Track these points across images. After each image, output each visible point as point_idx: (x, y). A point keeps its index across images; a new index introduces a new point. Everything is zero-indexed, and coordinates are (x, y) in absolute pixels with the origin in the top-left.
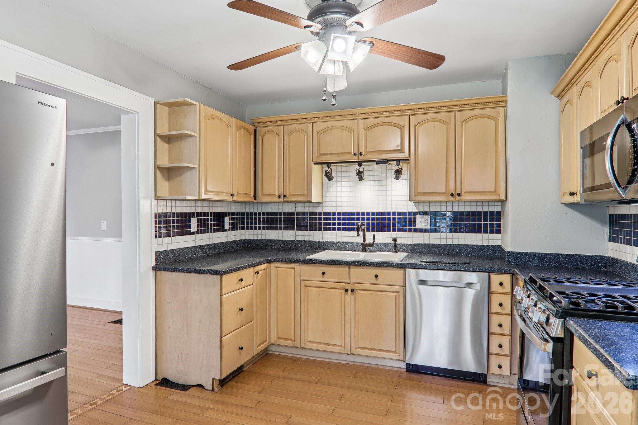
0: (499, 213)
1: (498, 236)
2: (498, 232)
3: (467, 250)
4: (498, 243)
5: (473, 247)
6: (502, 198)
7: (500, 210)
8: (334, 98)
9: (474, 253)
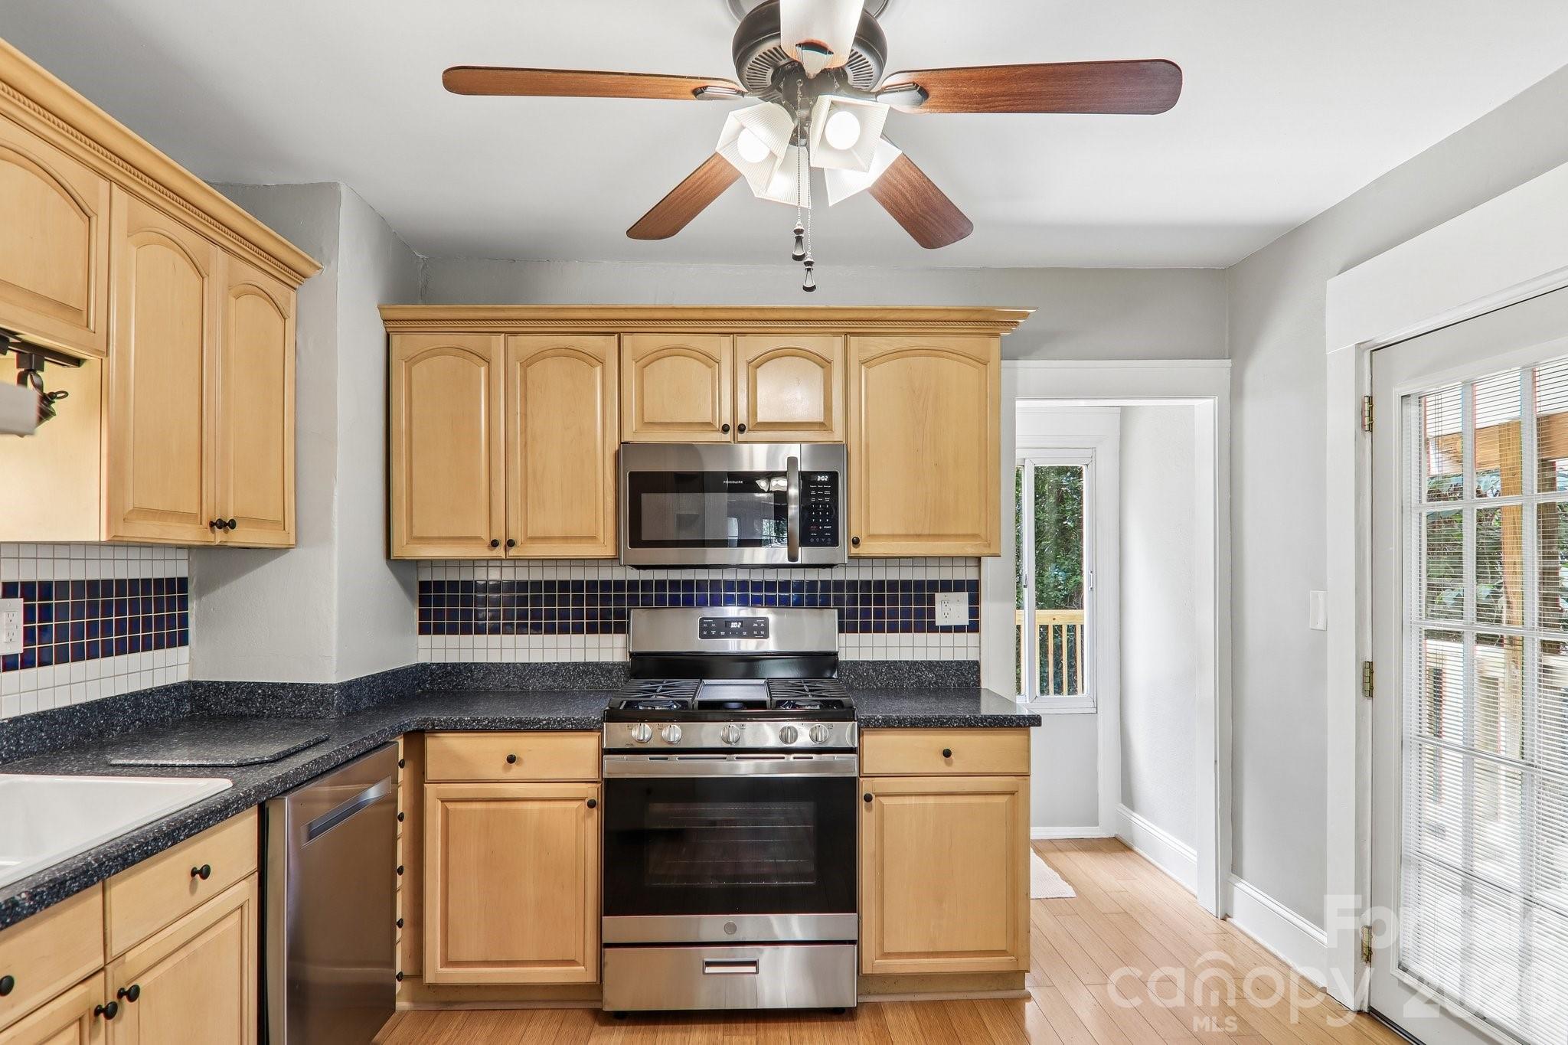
0: (183, 583)
1: (183, 652)
2: (184, 641)
3: (124, 712)
4: (182, 675)
5: (136, 699)
6: (292, 542)
7: (185, 574)
8: (809, 270)
9: (140, 720)
